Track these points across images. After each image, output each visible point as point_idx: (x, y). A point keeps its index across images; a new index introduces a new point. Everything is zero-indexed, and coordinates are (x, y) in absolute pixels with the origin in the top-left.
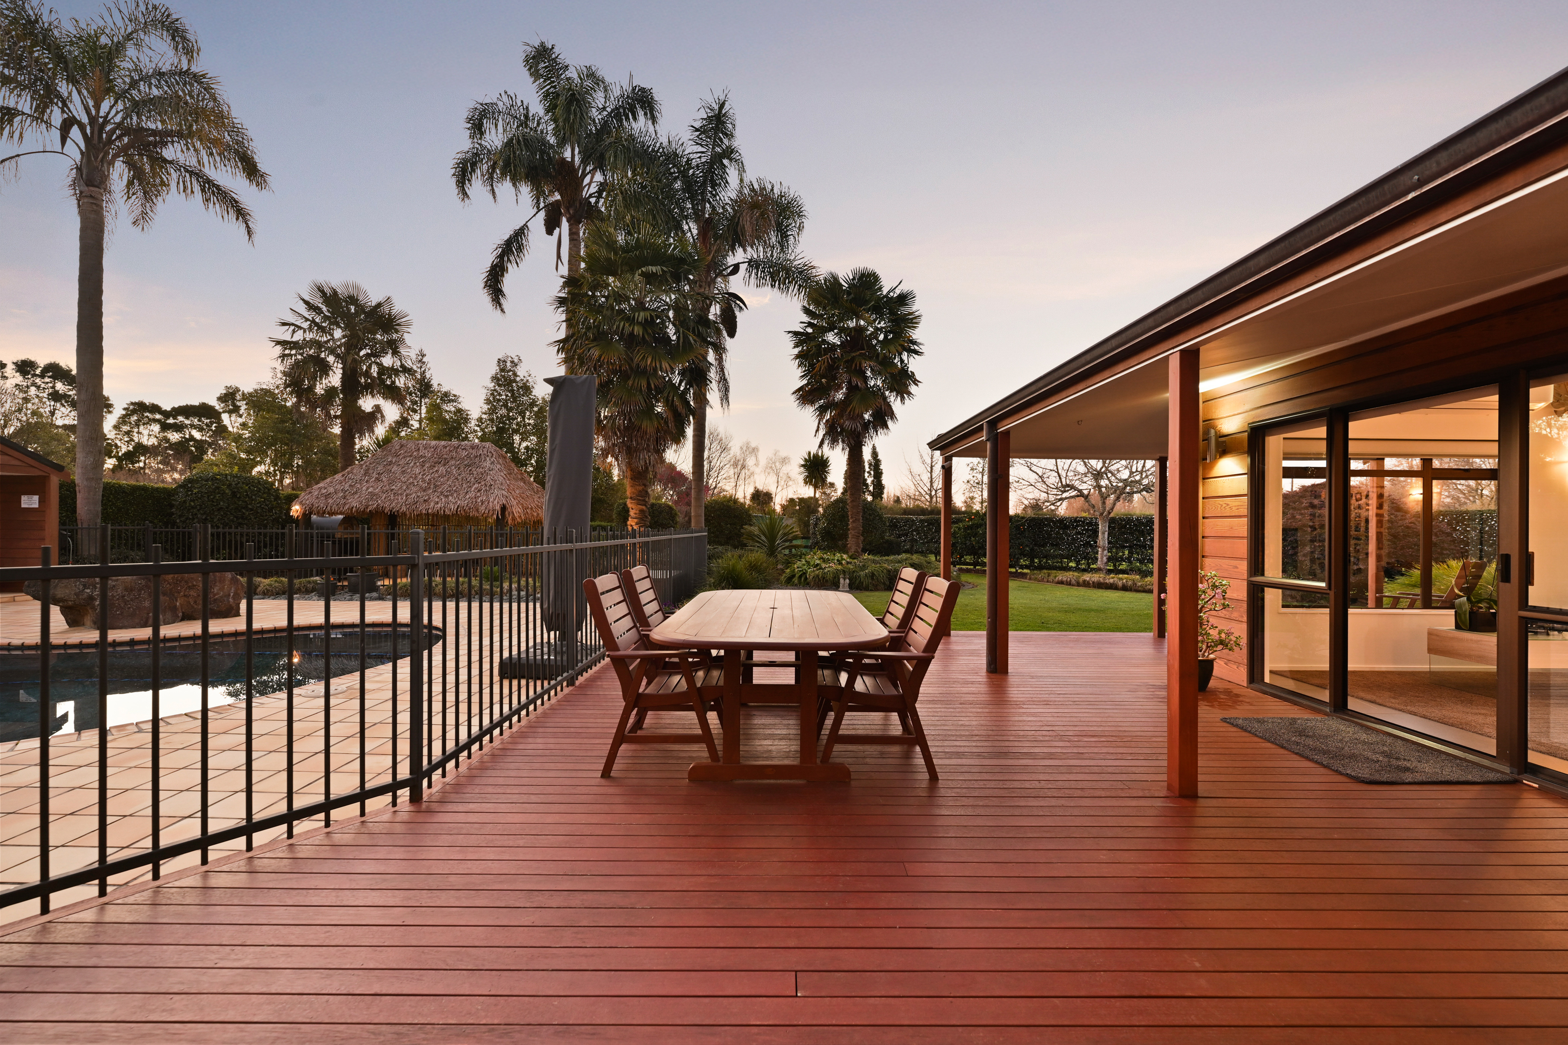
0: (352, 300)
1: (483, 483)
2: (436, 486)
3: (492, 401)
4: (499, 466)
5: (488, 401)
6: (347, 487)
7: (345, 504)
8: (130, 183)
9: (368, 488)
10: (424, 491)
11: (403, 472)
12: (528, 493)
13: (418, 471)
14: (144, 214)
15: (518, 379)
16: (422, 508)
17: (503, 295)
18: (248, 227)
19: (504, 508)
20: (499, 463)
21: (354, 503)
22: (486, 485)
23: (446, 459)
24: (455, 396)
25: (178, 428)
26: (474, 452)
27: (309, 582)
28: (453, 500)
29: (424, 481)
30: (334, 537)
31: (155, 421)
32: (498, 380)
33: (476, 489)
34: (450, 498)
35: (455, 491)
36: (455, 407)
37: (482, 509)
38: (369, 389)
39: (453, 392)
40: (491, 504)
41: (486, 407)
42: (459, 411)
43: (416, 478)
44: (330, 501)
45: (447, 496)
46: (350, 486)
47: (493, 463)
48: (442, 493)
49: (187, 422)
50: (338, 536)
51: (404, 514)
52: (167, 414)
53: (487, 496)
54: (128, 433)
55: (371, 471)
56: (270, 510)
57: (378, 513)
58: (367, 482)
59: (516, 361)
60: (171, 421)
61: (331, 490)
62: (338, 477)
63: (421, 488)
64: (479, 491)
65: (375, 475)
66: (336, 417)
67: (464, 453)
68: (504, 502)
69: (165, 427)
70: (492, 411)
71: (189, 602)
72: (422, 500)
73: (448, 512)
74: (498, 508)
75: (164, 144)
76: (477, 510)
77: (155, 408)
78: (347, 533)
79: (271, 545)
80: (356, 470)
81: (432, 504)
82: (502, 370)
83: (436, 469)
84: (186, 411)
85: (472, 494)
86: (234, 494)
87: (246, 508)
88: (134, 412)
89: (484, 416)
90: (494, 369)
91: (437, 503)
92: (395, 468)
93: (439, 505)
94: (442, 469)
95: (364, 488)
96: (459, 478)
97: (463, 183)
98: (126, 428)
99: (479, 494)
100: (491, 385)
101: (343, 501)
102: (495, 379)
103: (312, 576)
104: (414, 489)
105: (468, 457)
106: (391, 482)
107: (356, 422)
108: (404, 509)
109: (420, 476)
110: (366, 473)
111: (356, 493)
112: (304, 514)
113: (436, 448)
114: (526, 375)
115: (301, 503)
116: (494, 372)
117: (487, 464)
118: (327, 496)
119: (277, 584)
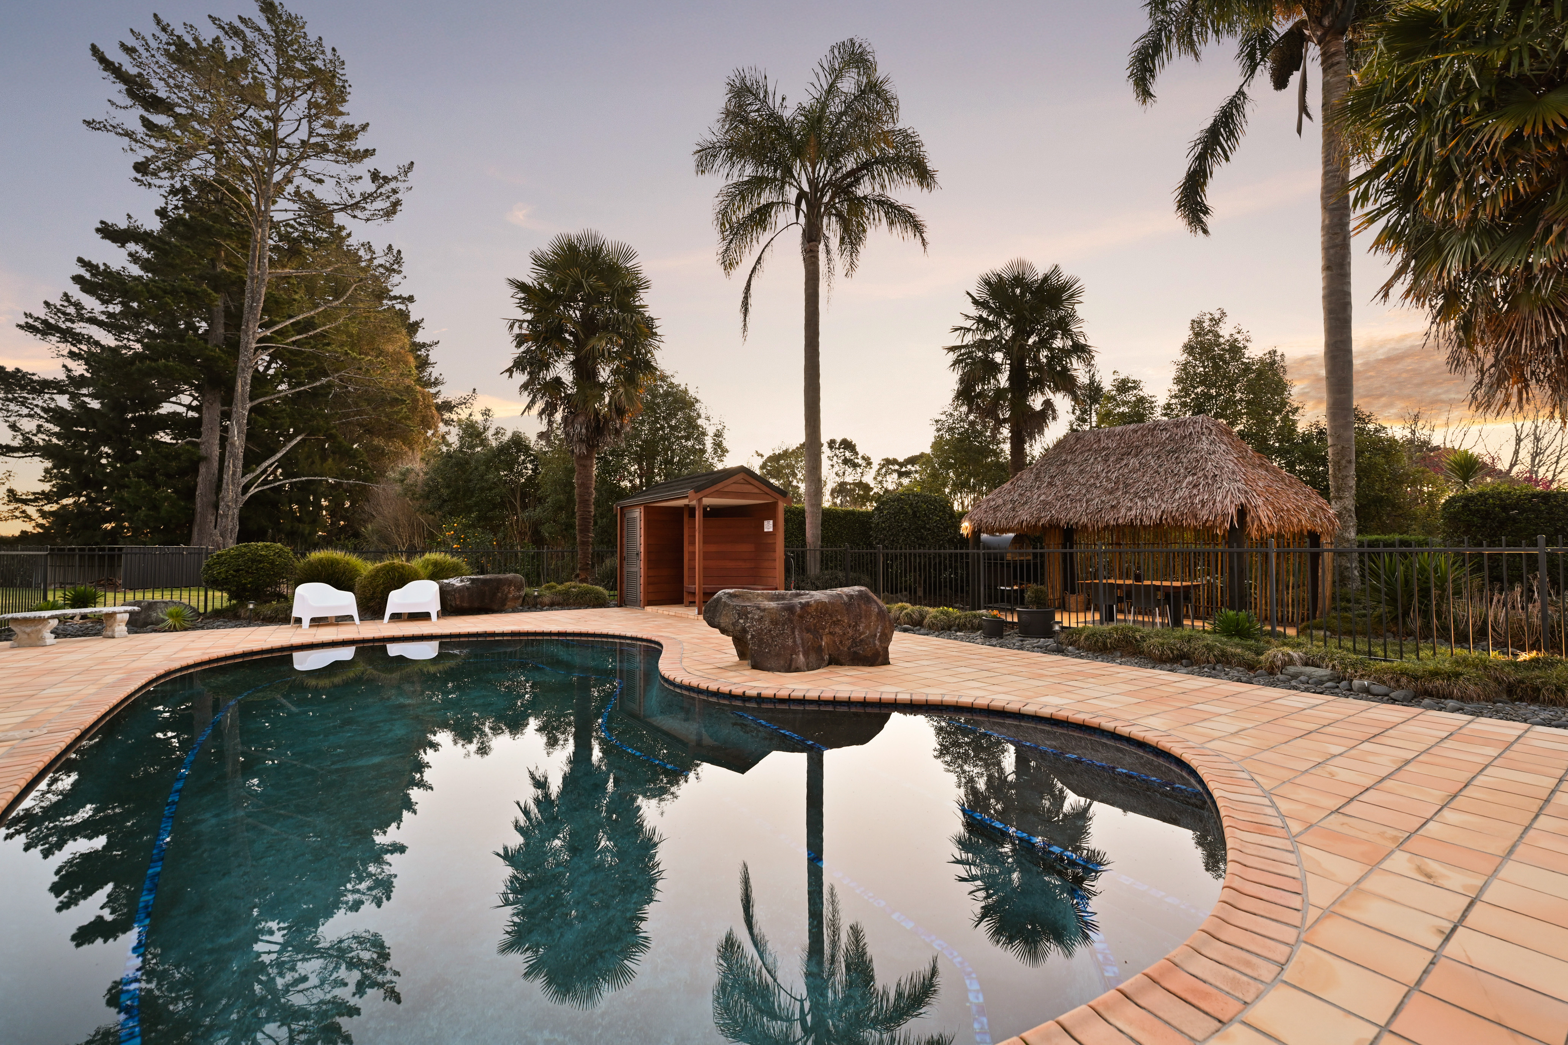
0: (1018, 280)
1: (1200, 474)
2: (1126, 486)
3: (1185, 379)
4: (1223, 447)
5: (1178, 380)
6: (1016, 497)
7: (1014, 517)
8: (842, 240)
9: (1039, 496)
10: (1110, 493)
11: (1081, 472)
12: (1277, 486)
13: (1100, 468)
14: (852, 263)
15: (1222, 340)
16: (1109, 518)
17: (1206, 211)
18: (923, 240)
19: (1242, 512)
20: (1222, 441)
21: (1025, 515)
22: (1206, 477)
23: (1137, 447)
24: (1134, 382)
25: (907, 474)
26: (1180, 431)
27: (975, 616)
28: (1154, 503)
29: (1109, 480)
30: (1002, 559)
31: (895, 471)
32: (1192, 348)
33: (1190, 483)
34: (1150, 500)
35: (1156, 490)
36: (1135, 396)
37: (1204, 514)
38: (1038, 385)
39: (1132, 378)
40: (1218, 505)
41: (1176, 388)
42: (1141, 400)
43: (1097, 478)
44: (999, 515)
45: (1144, 499)
46: (1020, 495)
47: (1212, 442)
48: (1136, 494)
49: (913, 469)
50: (1009, 557)
51: (1085, 526)
52: (901, 465)
53: (1211, 493)
54: (881, 482)
55: (1043, 475)
56: (945, 530)
57: (1052, 527)
58: (1038, 488)
59: (1217, 316)
60: (904, 469)
61: (1000, 501)
62: (1007, 485)
63: (1106, 489)
64: (1195, 486)
65: (1047, 479)
66: (1005, 421)
67: (1165, 435)
68: (1243, 500)
69: (901, 474)
70: (1185, 392)
71: (834, 642)
72: (1108, 506)
73: (1147, 522)
74: (1232, 510)
75: (857, 181)
76: (1195, 516)
77: (895, 462)
78: (1021, 554)
79: (951, 567)
80: (1027, 476)
81: (1123, 511)
82: (1197, 335)
83: (1125, 462)
84: (912, 461)
85: (1184, 492)
86: (914, 513)
87: (924, 527)
88: (884, 466)
89: (1173, 401)
90: (1185, 335)
91: (1130, 509)
92: (1071, 468)
93: (1133, 512)
94: (1133, 462)
95: (1035, 496)
96: (1161, 470)
97: (1144, 79)
98: (879, 478)
99: (1195, 491)
100: (1183, 358)
101: (1012, 514)
102: (1189, 349)
103: (979, 609)
104: (1096, 492)
105: (1171, 439)
106: (1067, 485)
107: (1025, 422)
108: (1085, 519)
109: (1104, 474)
110: (1037, 478)
111: (1026, 503)
112: (973, 532)
113: (1122, 435)
114: (1234, 331)
115: (971, 520)
116: (1186, 340)
117: (1205, 445)
118: (996, 509)
119: (942, 617)
